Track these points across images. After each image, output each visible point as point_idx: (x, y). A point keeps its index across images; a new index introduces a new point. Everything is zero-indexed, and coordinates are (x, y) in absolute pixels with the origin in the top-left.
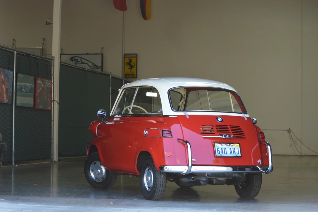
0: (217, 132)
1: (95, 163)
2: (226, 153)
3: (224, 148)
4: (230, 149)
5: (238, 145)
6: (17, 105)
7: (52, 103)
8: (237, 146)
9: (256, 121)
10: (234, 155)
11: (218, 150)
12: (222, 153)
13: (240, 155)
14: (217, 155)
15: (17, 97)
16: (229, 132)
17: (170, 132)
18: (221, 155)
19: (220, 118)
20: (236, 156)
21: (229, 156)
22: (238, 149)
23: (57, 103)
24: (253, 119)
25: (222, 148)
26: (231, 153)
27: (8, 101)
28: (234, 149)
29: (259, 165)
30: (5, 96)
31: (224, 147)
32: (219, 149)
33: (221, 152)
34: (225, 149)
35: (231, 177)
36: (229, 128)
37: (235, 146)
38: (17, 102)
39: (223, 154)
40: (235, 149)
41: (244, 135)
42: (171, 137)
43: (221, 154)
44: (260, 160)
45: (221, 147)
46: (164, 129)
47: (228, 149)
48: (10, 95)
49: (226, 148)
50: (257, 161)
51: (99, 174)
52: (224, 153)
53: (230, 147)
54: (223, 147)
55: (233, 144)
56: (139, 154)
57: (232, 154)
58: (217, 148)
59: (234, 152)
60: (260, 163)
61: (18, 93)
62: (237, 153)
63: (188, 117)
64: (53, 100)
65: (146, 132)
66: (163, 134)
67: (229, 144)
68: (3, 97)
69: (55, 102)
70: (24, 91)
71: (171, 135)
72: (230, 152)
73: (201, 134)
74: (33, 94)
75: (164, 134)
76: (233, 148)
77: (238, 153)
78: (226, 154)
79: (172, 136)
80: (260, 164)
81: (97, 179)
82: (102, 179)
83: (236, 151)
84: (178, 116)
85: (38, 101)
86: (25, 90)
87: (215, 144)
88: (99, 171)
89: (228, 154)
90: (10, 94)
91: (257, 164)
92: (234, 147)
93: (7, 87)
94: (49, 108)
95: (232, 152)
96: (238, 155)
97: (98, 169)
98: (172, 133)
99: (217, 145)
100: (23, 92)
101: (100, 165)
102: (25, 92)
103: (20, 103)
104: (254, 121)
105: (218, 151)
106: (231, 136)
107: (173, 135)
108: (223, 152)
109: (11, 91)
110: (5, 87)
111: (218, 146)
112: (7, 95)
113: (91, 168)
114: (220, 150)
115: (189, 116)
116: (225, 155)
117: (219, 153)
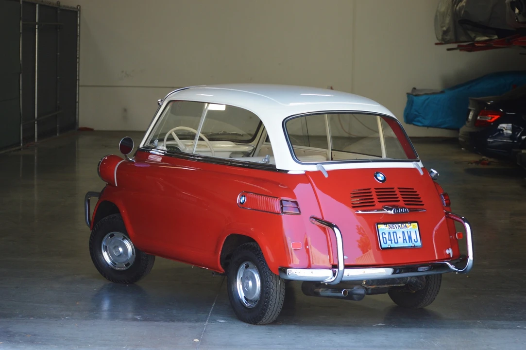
0: (379, 202)
1: (112, 236)
2: (396, 242)
3: (393, 233)
4: (403, 232)
5: (416, 224)
8: (414, 226)
9: (437, 174)
10: (411, 244)
11: (384, 236)
12: (390, 242)
13: (419, 244)
14: (384, 246)
16: (399, 201)
17: (296, 203)
18: (389, 246)
19: (381, 175)
20: (413, 245)
21: (402, 246)
22: (416, 232)
24: (432, 171)
25: (389, 233)
26: (405, 241)
28: (409, 233)
29: (448, 258)
31: (394, 230)
32: (385, 235)
33: (389, 240)
34: (395, 233)
35: (404, 283)
36: (397, 192)
37: (411, 227)
39: (392, 243)
41: (423, 205)
42: (297, 214)
43: (389, 244)
44: (450, 249)
45: (389, 230)
46: (283, 198)
47: (400, 234)
49: (396, 232)
50: (446, 250)
51: (120, 255)
52: (393, 241)
53: (403, 230)
54: (392, 230)
55: (407, 224)
56: (227, 238)
57: (407, 242)
58: (382, 233)
59: (410, 238)
60: (449, 254)
62: (414, 240)
63: (326, 176)
65: (243, 198)
66: (282, 208)
67: (400, 225)
71: (299, 209)
72: (404, 240)
73: (353, 207)
75: (284, 208)
76: (407, 232)
77: (416, 241)
78: (398, 243)
79: (300, 212)
80: (451, 256)
81: (116, 264)
82: (127, 265)
83: (414, 237)
84: (307, 172)
87: (379, 225)
88: (121, 250)
89: (401, 244)
91: (446, 257)
92: (408, 229)
95: (406, 239)
96: (416, 244)
97: (118, 247)
98: (300, 206)
99: (381, 227)
101: (123, 239)
104: (433, 175)
105: (383, 238)
106: (404, 210)
107: (301, 210)
108: (391, 240)
111: (384, 229)
113: (104, 243)
114: (387, 236)
115: (329, 172)
116: (396, 246)
117: (385, 242)
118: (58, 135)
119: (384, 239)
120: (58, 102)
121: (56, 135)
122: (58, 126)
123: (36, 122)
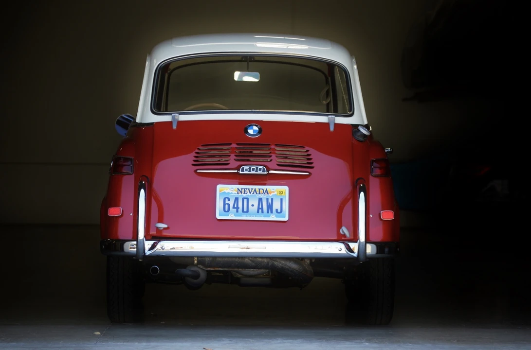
0: (237, 160)
2: (245, 210)
3: (243, 199)
4: (260, 200)
5: (287, 187)
8: (280, 192)
11: (227, 202)
12: (235, 211)
13: (285, 217)
14: (223, 213)
19: (256, 128)
20: (273, 219)
21: (254, 218)
22: (281, 200)
25: (237, 199)
26: (260, 210)
28: (270, 201)
31: (245, 195)
32: (229, 200)
33: (234, 207)
34: (245, 201)
37: (276, 193)
39: (237, 211)
40: (272, 199)
43: (231, 215)
45: (236, 195)
49: (248, 199)
52: (240, 210)
53: (261, 196)
54: (241, 196)
57: (264, 215)
58: (225, 199)
59: (270, 207)
62: (277, 210)
72: (259, 208)
73: (195, 164)
76: (267, 199)
77: (279, 211)
78: (248, 211)
83: (276, 205)
89: (253, 215)
92: (271, 195)
95: (262, 209)
96: (279, 218)
99: (225, 191)
105: (224, 204)
108: (237, 208)
111: (228, 193)
114: (231, 203)
116: (244, 217)
117: (227, 210)
119: (227, 206)
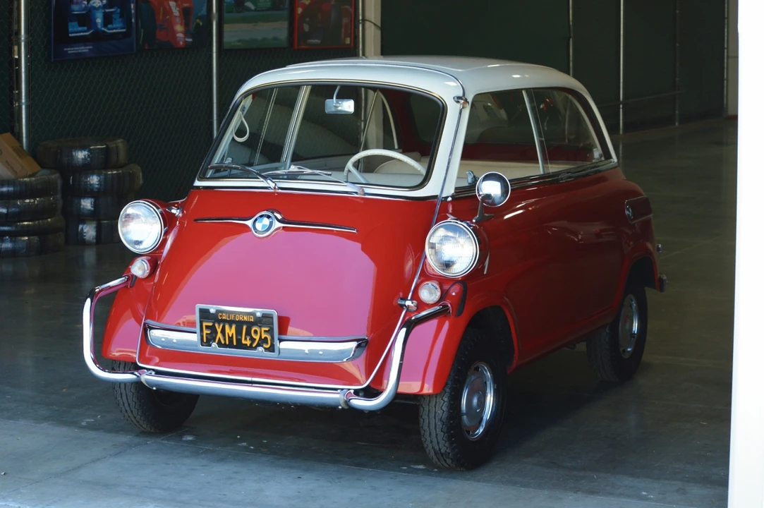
6: (226, 46)
7: (361, 25)
15: (227, 28)
23: (373, 26)
27: (190, 40)
30: (179, 28)
38: (226, 39)
48: (198, 24)
61: (226, 15)
64: (364, 20)
68: (174, 33)
69: (367, 24)
70: (253, 7)
74: (285, 13)
85: (306, 28)
86: (255, 4)
90: (198, 20)
93: (186, 5)
94: (348, 41)
100: (249, 10)
102: (255, 10)
103: (239, 41)
109: (204, 11)
110: (177, 6)
112: (187, 25)
118: (677, 124)
120: (677, 79)
121: (675, 124)
122: (677, 112)
123: (621, 106)
